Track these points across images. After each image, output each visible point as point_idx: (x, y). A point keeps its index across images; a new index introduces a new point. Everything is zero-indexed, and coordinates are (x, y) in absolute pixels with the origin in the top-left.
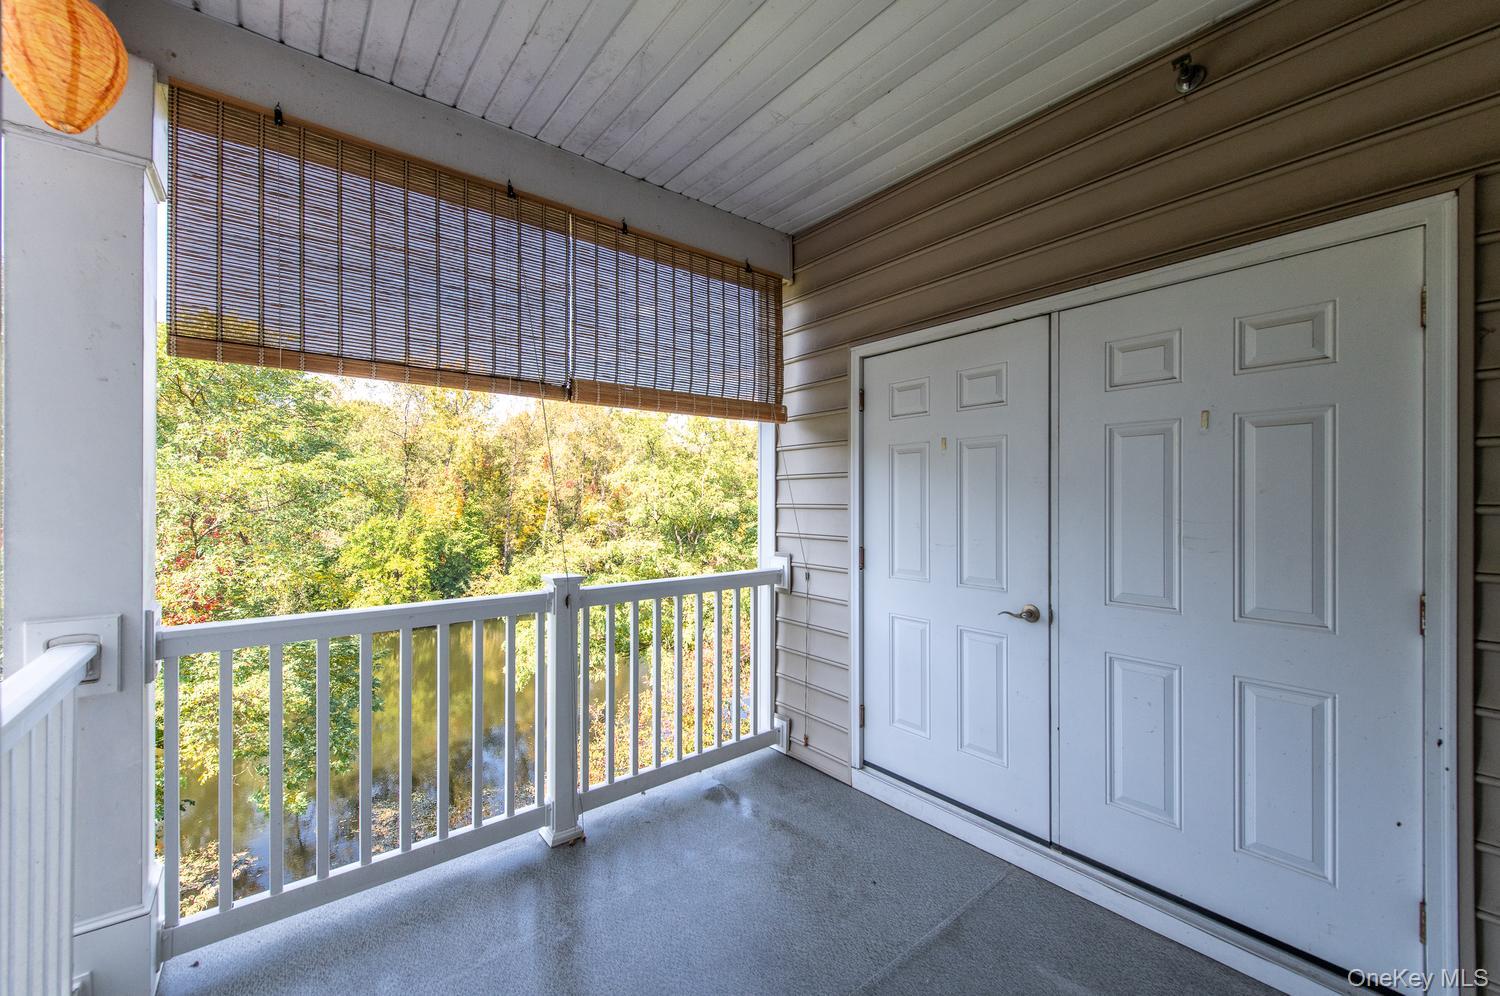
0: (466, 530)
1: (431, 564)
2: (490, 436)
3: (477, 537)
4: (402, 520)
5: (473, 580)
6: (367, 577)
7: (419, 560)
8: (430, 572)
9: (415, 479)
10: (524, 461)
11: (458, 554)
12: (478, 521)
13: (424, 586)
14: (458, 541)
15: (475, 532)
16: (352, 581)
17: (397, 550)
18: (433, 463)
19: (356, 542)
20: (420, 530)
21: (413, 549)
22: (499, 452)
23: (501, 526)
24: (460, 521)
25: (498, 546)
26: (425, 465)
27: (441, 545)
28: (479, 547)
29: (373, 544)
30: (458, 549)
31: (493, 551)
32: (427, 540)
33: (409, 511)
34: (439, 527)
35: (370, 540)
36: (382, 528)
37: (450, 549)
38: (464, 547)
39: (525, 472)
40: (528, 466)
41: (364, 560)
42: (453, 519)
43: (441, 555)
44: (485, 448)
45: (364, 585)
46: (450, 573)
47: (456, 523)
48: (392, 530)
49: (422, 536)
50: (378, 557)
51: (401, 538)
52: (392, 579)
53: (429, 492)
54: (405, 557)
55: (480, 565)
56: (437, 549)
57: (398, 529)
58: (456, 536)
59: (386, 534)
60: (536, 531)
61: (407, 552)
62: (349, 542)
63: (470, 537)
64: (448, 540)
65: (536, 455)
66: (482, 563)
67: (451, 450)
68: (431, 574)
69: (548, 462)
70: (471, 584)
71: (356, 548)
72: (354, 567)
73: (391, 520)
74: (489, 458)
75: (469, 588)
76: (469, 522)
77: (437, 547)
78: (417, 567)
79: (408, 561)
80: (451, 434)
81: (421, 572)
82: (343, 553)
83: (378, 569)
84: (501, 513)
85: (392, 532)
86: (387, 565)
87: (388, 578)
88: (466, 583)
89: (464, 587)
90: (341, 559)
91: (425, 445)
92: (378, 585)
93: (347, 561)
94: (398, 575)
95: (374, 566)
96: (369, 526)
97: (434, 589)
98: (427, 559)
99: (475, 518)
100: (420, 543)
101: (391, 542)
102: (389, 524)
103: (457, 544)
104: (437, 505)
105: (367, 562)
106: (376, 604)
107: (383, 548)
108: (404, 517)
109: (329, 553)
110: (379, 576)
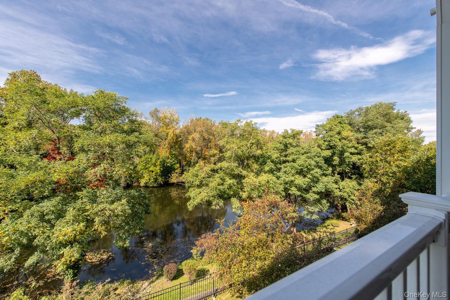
0: (171, 159)
1: (161, 169)
2: (177, 132)
3: (174, 161)
5: (173, 174)
6: (144, 172)
7: (158, 168)
9: (157, 144)
10: (187, 139)
11: (169, 166)
12: (174, 157)
13: (159, 175)
16: (140, 173)
17: (152, 164)
18: (162, 140)
19: (142, 162)
20: (159, 159)
22: (180, 136)
23: (180, 158)
24: (169, 157)
25: (179, 164)
26: (160, 140)
27: (164, 163)
28: (174, 164)
29: (146, 163)
30: (169, 165)
31: (178, 165)
32: (160, 162)
33: (156, 153)
34: (164, 158)
35: (145, 161)
36: (148, 158)
37: (167, 165)
39: (187, 143)
40: (188, 141)
41: (144, 167)
42: (167, 156)
43: (164, 166)
44: (176, 135)
45: (144, 174)
46: (167, 171)
49: (159, 161)
50: (147, 166)
51: (153, 161)
52: (151, 173)
53: (161, 148)
54: (154, 166)
55: (174, 169)
56: (163, 164)
57: (153, 159)
58: (168, 161)
59: (150, 160)
60: (190, 160)
62: (140, 162)
63: (172, 161)
64: (166, 162)
65: (190, 137)
66: (175, 169)
67: (167, 136)
68: (162, 172)
69: (194, 140)
70: (172, 175)
71: (142, 164)
72: (141, 169)
74: (177, 138)
75: (171, 176)
76: (172, 157)
79: (155, 168)
80: (167, 131)
81: (159, 171)
82: (138, 165)
83: (147, 170)
84: (181, 154)
85: (151, 159)
86: (150, 169)
88: (171, 175)
89: (170, 176)
90: (138, 167)
91: (160, 134)
92: (147, 174)
93: (139, 167)
94: (153, 172)
95: (146, 169)
96: (145, 157)
97: (162, 176)
98: (160, 167)
100: (159, 163)
101: (151, 162)
102: (150, 157)
103: (168, 163)
104: (163, 152)
105: (145, 168)
106: (147, 180)
107: (149, 164)
108: (154, 155)
109: (135, 165)
110: (148, 172)
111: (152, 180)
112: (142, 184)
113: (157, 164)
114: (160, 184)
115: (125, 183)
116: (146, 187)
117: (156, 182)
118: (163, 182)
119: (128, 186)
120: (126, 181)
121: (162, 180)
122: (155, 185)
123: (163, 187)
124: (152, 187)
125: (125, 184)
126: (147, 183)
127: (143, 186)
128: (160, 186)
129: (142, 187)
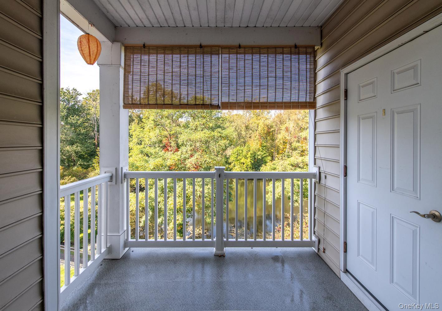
0: (262, 151)
1: (252, 161)
2: (268, 122)
3: (265, 154)
6: (236, 164)
7: (249, 160)
8: (252, 163)
9: (248, 136)
10: (280, 129)
11: (260, 159)
12: (265, 149)
13: (250, 167)
15: (265, 152)
16: (232, 164)
17: (243, 156)
18: (253, 131)
19: (234, 153)
20: (249, 151)
22: (272, 127)
23: (272, 150)
24: (260, 149)
26: (251, 132)
27: (255, 155)
28: (266, 157)
29: (238, 154)
30: (259, 157)
31: (270, 158)
32: (251, 154)
33: (246, 145)
34: (254, 150)
35: (237, 153)
36: (240, 150)
37: (257, 157)
38: (261, 156)
39: (280, 133)
40: (281, 131)
41: (235, 159)
42: (258, 148)
43: (255, 159)
44: (267, 126)
45: (235, 166)
46: (257, 164)
47: (259, 149)
48: (242, 150)
50: (239, 158)
51: (244, 153)
52: (242, 165)
53: (252, 139)
55: (266, 162)
56: (254, 157)
57: (244, 151)
58: (259, 153)
59: (241, 152)
60: (283, 152)
61: (246, 157)
62: (232, 154)
63: (263, 153)
64: (257, 154)
65: (283, 127)
67: (258, 127)
68: (252, 164)
69: (287, 129)
70: (263, 168)
71: (234, 155)
72: (233, 161)
73: (242, 148)
74: (269, 129)
76: (263, 149)
77: (254, 156)
78: (248, 162)
79: (246, 160)
80: (257, 122)
81: (249, 163)
83: (239, 162)
84: (273, 146)
86: (241, 161)
89: (261, 169)
90: (230, 158)
91: (251, 125)
92: (239, 166)
93: (232, 159)
94: (244, 164)
95: (238, 161)
96: (237, 149)
97: (253, 169)
98: (251, 159)
99: (264, 148)
100: (249, 155)
101: (242, 154)
102: (241, 149)
103: (259, 156)
104: (254, 144)
105: (236, 159)
107: (240, 156)
108: (245, 147)
109: (228, 156)
110: (239, 164)
113: (248, 157)
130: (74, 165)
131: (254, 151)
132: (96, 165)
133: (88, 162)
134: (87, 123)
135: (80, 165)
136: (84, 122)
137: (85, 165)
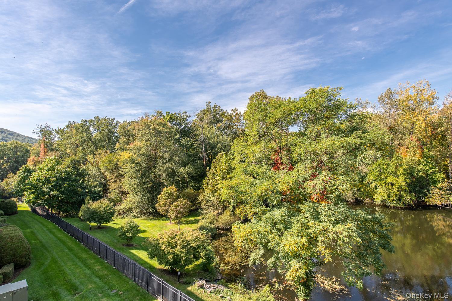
0: (425, 165)
1: (407, 180)
2: (435, 118)
3: (432, 168)
4: (392, 161)
5: (432, 189)
6: (379, 184)
7: (402, 179)
8: (408, 184)
9: (396, 143)
11: (422, 176)
12: (431, 160)
13: (405, 190)
14: (422, 170)
15: (430, 166)
16: (372, 186)
17: (391, 174)
18: (404, 135)
19: (373, 170)
20: (401, 165)
21: (398, 173)
22: (441, 125)
24: (422, 161)
26: (400, 136)
27: (412, 172)
28: (434, 173)
29: (380, 171)
30: (421, 174)
31: (442, 175)
32: (404, 169)
33: (395, 157)
34: (410, 163)
35: (378, 169)
36: (383, 164)
37: (417, 174)
38: (424, 173)
41: (377, 178)
42: (417, 159)
43: (413, 177)
44: (433, 124)
45: (378, 188)
46: (418, 185)
47: (419, 161)
48: (388, 165)
49: (402, 168)
50: (383, 176)
51: (392, 168)
52: (390, 186)
53: (404, 148)
54: (395, 177)
55: (435, 182)
56: (410, 174)
57: (391, 165)
58: (420, 168)
59: (385, 167)
61: (396, 175)
62: (370, 170)
63: (428, 168)
64: (416, 170)
67: (413, 127)
68: (408, 185)
70: (431, 191)
71: (373, 172)
72: (373, 180)
73: (387, 161)
74: (435, 129)
75: (430, 193)
76: (426, 161)
77: (410, 172)
78: (401, 181)
79: (396, 179)
80: (413, 119)
81: (403, 184)
82: (369, 175)
83: (384, 182)
84: (445, 156)
85: (388, 166)
86: (387, 180)
87: (388, 185)
88: (428, 191)
89: (427, 193)
90: (368, 177)
91: (399, 127)
92: (384, 188)
93: (370, 178)
94: (392, 185)
95: (381, 180)
96: (378, 164)
97: (410, 192)
98: (405, 178)
100: (401, 171)
101: (388, 170)
102: (386, 163)
103: (420, 171)
104: (408, 153)
105: (379, 178)
106: (384, 196)
107: (385, 173)
108: (392, 160)
109: (363, 174)
110: (384, 184)
111: (393, 197)
112: (377, 202)
113: (399, 174)
114: (409, 205)
115: (353, 197)
116: (384, 206)
117: (400, 200)
118: (413, 202)
119: (358, 203)
120: (354, 195)
121: (411, 199)
122: (399, 205)
123: (415, 209)
124: (394, 208)
125: (353, 200)
126: (385, 200)
127: (379, 205)
128: (409, 208)
129: (377, 206)
130: (188, 186)
131: (409, 165)
132: (205, 186)
133: (198, 183)
134: (196, 144)
135: (192, 186)
136: (193, 144)
137: (196, 187)
